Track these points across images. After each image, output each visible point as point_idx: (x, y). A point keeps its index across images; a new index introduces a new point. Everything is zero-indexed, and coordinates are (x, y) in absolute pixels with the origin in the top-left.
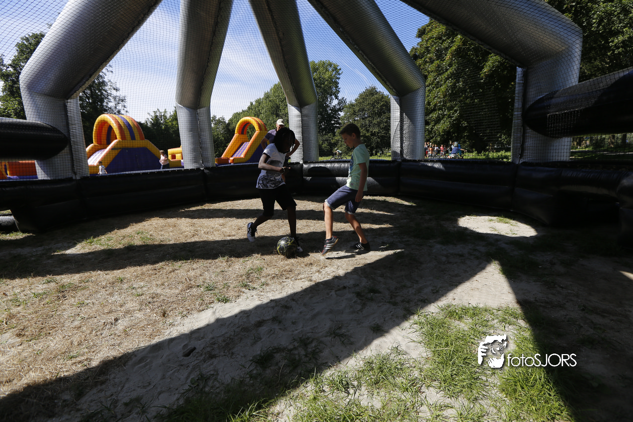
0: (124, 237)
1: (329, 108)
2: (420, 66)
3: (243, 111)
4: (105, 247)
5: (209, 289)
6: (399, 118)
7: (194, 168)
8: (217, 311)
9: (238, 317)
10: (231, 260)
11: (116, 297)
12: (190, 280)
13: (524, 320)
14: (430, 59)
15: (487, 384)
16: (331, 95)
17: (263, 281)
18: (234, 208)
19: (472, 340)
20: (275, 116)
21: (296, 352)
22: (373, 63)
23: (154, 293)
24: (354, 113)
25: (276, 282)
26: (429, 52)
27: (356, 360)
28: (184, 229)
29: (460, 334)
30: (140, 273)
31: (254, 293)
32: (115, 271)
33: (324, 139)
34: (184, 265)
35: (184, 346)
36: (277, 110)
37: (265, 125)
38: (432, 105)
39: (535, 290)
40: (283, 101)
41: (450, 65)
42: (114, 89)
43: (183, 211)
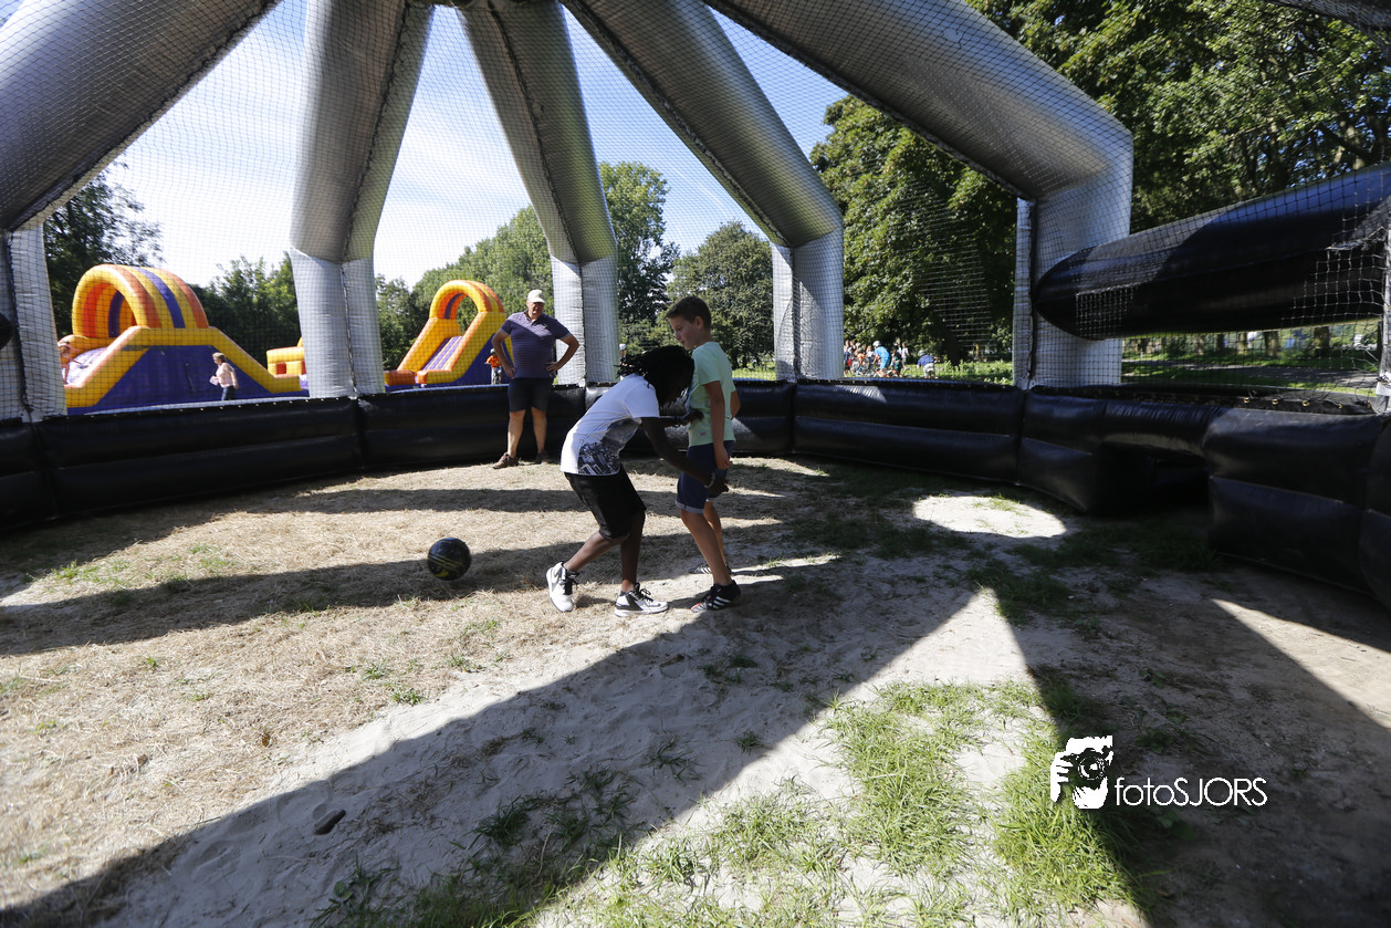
0: (159, 561)
1: (642, 266)
2: (833, 182)
3: (448, 265)
4: (109, 587)
5: (374, 674)
6: (790, 293)
7: (332, 396)
8: (394, 724)
9: (443, 736)
10: (425, 607)
11: (142, 705)
12: (328, 656)
13: (1040, 706)
14: (853, 169)
15: (971, 840)
16: (646, 238)
17: (499, 651)
18: (429, 487)
19: (942, 754)
20: (521, 279)
21: (577, 804)
22: (734, 177)
23: (239, 691)
24: (697, 278)
25: (528, 653)
26: (849, 154)
27: (707, 812)
28: (310, 538)
29: (918, 744)
30: (202, 644)
31: (480, 678)
32: (137, 644)
33: (632, 331)
34: (311, 621)
35: (317, 809)
36: (527, 269)
37: (499, 298)
38: (858, 265)
39: (1062, 645)
40: (540, 246)
41: (892, 184)
42: (130, 206)
43: (306, 495)
